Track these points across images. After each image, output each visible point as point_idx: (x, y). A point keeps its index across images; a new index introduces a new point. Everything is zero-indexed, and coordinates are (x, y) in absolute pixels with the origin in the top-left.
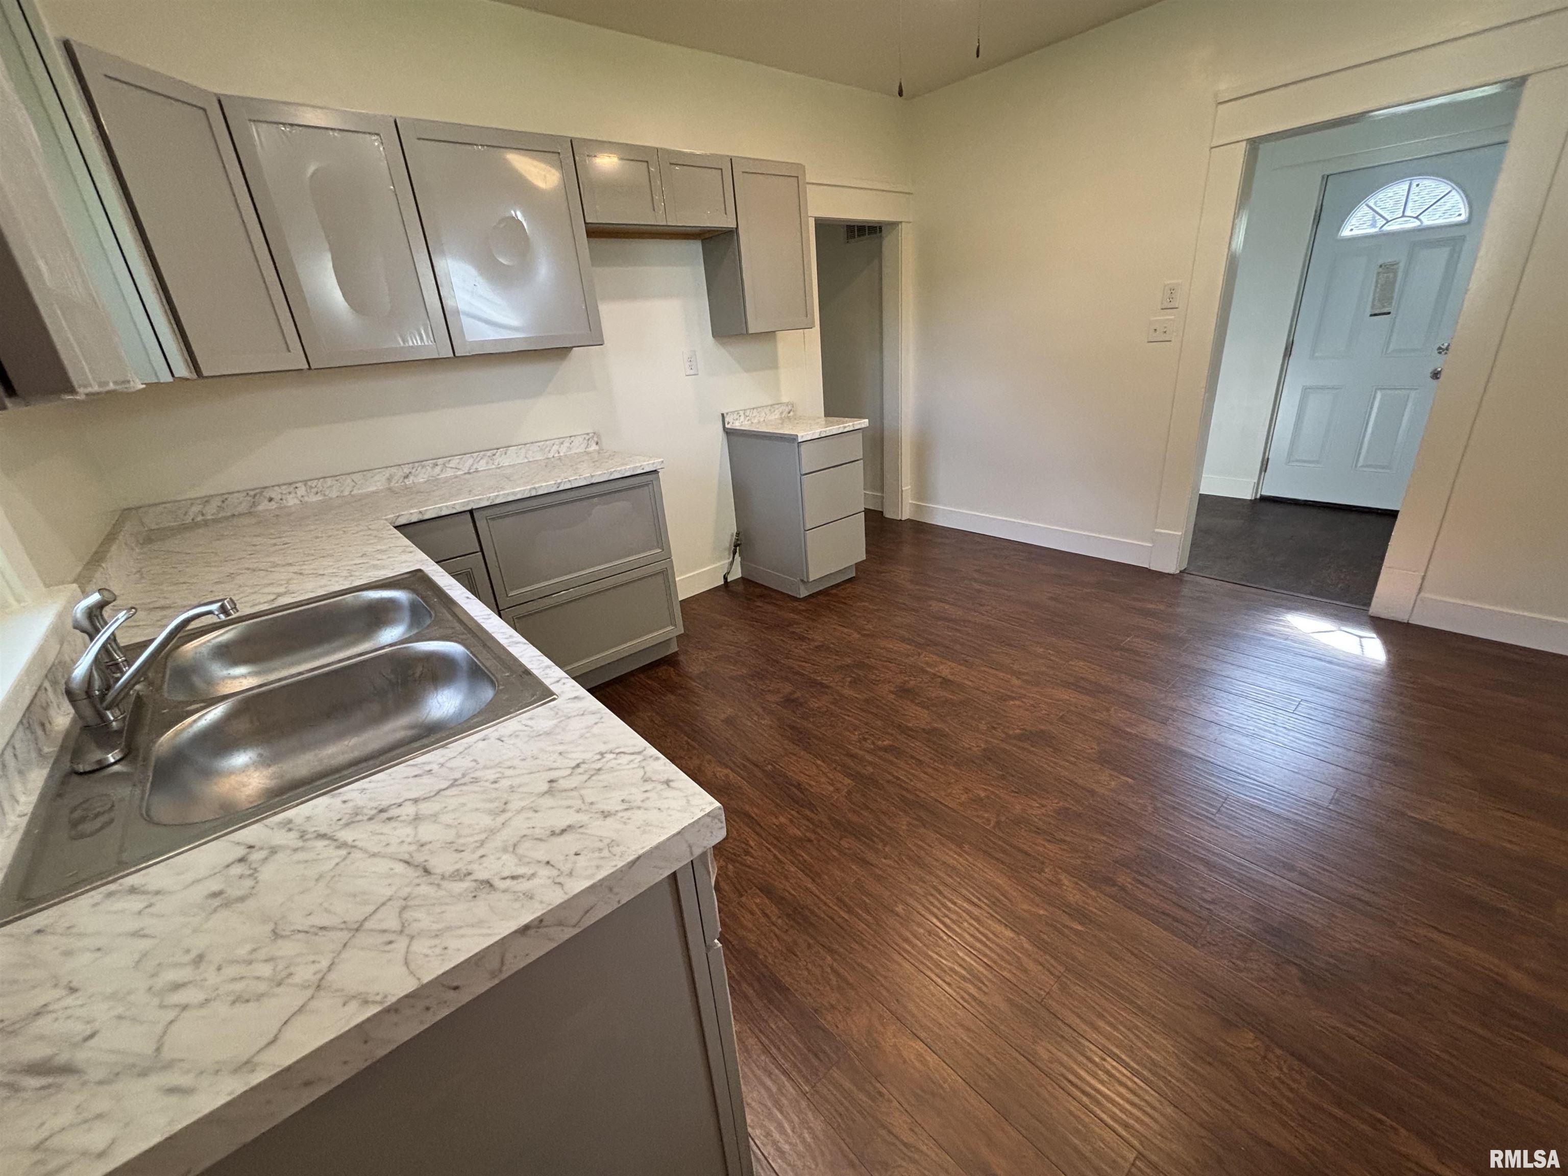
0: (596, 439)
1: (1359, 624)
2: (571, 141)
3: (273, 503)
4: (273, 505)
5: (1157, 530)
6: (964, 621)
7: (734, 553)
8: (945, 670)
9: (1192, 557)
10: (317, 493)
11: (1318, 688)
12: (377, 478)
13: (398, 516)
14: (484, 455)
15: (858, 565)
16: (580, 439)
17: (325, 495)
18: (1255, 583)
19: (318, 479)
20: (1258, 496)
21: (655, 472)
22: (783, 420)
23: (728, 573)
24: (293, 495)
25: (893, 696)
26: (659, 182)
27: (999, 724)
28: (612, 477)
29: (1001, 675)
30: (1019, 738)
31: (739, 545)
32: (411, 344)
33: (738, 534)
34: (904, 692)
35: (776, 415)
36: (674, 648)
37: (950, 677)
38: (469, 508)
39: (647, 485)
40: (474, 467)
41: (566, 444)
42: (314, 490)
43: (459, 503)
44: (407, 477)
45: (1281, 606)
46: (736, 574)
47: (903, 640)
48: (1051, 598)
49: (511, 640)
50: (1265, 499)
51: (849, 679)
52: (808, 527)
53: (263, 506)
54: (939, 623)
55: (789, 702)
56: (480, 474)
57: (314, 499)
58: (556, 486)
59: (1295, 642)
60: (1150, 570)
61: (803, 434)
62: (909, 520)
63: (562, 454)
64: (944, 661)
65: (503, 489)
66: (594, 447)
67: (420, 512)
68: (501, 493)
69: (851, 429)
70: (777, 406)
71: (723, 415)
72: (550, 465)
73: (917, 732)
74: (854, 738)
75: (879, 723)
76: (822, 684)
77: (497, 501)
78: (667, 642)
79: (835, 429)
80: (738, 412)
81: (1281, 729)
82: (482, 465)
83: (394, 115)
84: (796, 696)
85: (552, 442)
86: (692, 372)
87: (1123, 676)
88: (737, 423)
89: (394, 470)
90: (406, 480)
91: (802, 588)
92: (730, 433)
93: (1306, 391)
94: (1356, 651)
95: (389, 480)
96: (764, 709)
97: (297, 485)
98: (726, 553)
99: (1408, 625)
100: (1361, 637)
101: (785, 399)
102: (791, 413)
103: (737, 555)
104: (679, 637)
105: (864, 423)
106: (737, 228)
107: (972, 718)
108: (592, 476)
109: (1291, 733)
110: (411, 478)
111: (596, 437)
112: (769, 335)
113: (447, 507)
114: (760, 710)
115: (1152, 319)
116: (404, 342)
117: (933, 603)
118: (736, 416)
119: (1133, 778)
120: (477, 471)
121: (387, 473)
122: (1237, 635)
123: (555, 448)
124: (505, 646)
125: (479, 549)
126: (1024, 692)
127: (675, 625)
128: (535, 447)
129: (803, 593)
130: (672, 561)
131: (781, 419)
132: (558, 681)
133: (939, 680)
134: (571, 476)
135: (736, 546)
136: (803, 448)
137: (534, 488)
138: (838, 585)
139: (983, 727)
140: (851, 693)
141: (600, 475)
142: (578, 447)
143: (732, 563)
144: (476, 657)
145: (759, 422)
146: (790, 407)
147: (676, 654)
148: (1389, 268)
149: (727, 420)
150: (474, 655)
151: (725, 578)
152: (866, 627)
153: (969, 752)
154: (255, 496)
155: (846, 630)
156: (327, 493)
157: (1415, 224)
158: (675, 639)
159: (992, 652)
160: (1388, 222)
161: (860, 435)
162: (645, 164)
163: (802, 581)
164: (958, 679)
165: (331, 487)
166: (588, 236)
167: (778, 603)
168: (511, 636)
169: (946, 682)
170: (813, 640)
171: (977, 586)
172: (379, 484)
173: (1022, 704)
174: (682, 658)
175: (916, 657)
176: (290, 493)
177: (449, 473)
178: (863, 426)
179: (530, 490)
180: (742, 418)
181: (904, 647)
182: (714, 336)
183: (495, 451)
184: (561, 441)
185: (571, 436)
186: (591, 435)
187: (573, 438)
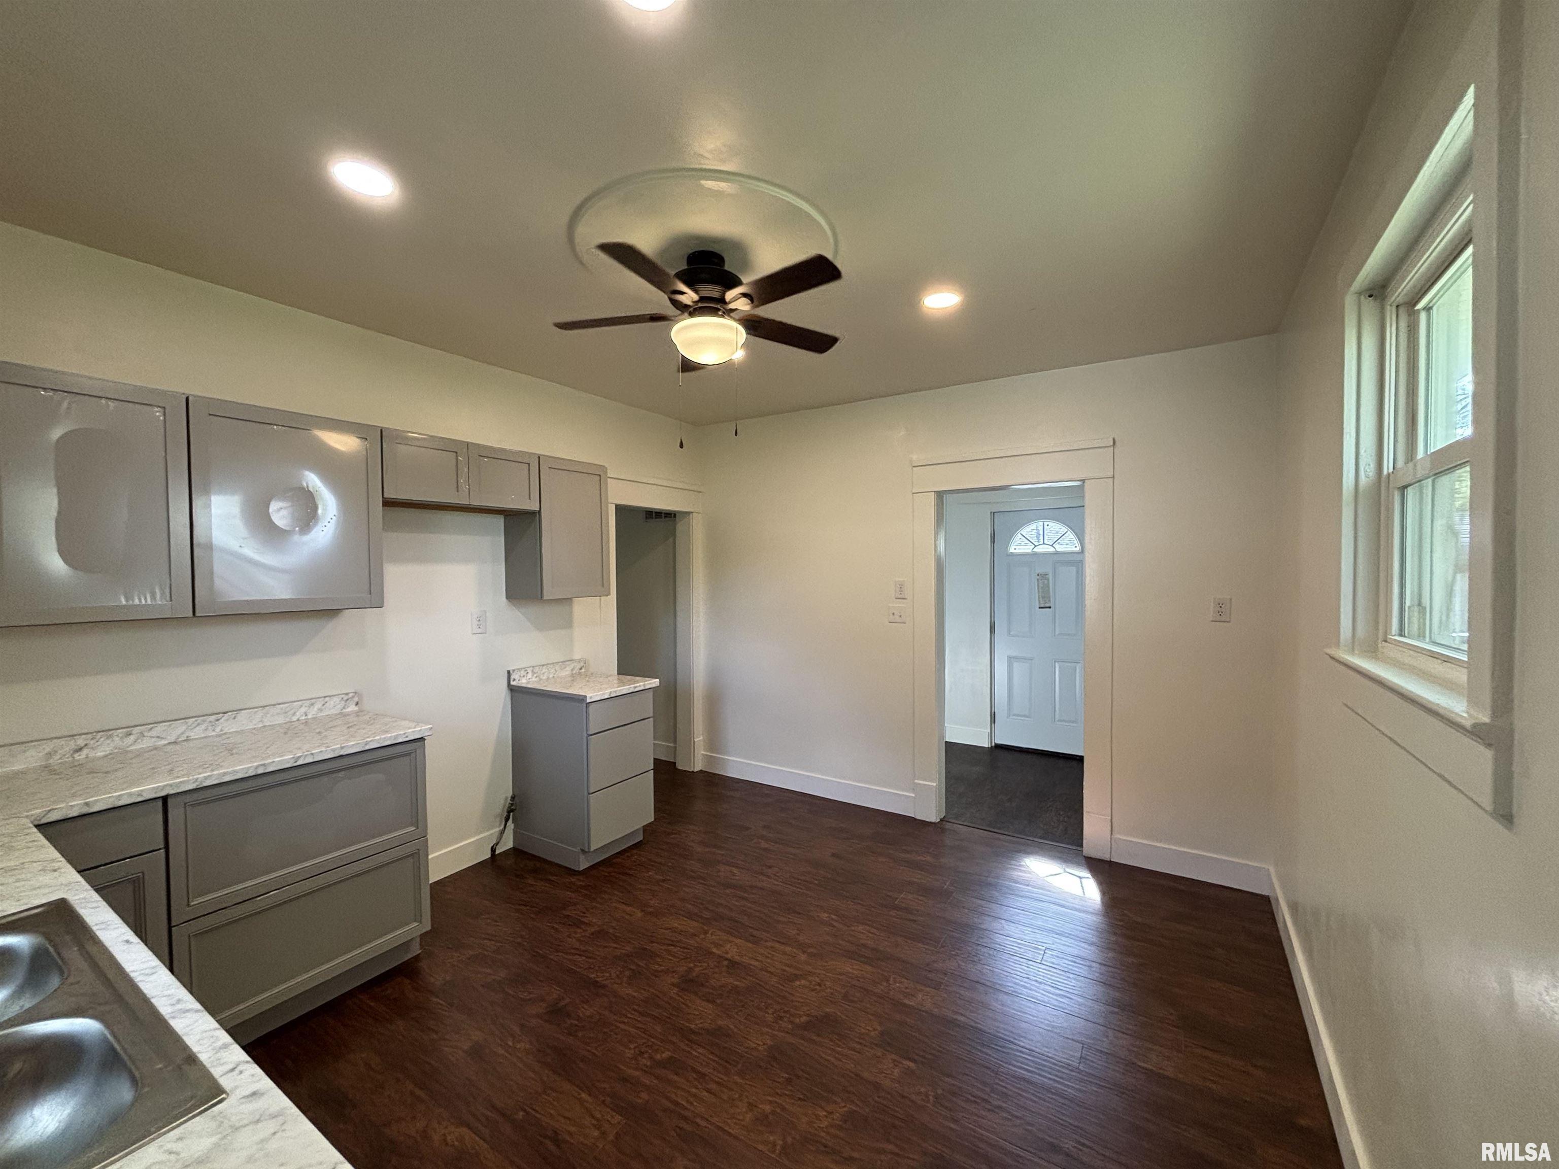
0: (356, 699)
1: (1078, 864)
2: (381, 431)
5: (916, 781)
6: (752, 887)
7: (507, 820)
8: (733, 949)
9: (949, 805)
11: (1057, 934)
12: (30, 753)
13: (48, 810)
14: (204, 721)
15: (646, 829)
16: (336, 699)
18: (999, 829)
20: (993, 744)
21: (422, 739)
22: (574, 677)
23: (497, 844)
25: (676, 990)
26: (466, 470)
27: (785, 1012)
28: (367, 748)
29: (788, 949)
30: (806, 1027)
31: (512, 811)
32: (137, 602)
33: (513, 798)
34: (689, 984)
35: (567, 672)
36: (416, 950)
37: (737, 958)
38: (163, 794)
39: (409, 754)
41: (318, 705)
43: (149, 788)
44: (79, 751)
45: (1019, 851)
46: (508, 844)
47: (690, 916)
48: (833, 855)
49: (179, 1006)
50: (998, 747)
51: (627, 973)
52: (591, 791)
54: (728, 891)
55: (556, 1013)
56: (191, 744)
58: (293, 761)
59: (1034, 887)
60: (915, 819)
61: (592, 694)
62: (701, 771)
63: (310, 716)
64: (731, 939)
65: (219, 766)
66: (352, 708)
68: (215, 772)
69: (642, 688)
70: (568, 663)
71: (509, 672)
72: (290, 730)
73: (700, 1034)
74: (629, 1053)
75: (659, 1029)
76: (595, 984)
78: (406, 945)
79: (626, 689)
80: (525, 669)
81: (1034, 983)
82: (197, 733)
83: (187, 392)
84: (562, 1003)
85: (300, 703)
86: (479, 631)
87: (900, 939)
88: (522, 681)
89: (60, 742)
90: (76, 756)
91: (582, 857)
92: (514, 690)
93: (1011, 659)
94: (1079, 892)
95: (50, 755)
96: (522, 1026)
98: (498, 819)
99: (1110, 863)
100: (1081, 878)
101: (577, 657)
102: (583, 671)
103: (510, 822)
104: (423, 936)
105: (655, 682)
106: (540, 511)
107: (759, 1008)
109: (1042, 986)
110: (86, 752)
111: (357, 698)
112: (567, 601)
113: (129, 795)
114: (516, 1029)
115: (891, 605)
116: (127, 600)
117: (722, 868)
118: (523, 673)
119: (914, 1061)
120: (188, 740)
121: (49, 746)
122: (990, 884)
123: (303, 710)
124: (167, 1017)
125: (162, 846)
126: (810, 968)
127: (421, 922)
128: (273, 710)
129: (583, 865)
130: (427, 840)
131: (572, 675)
132: (233, 1070)
133: (725, 963)
134: (314, 748)
135: (509, 812)
136: (592, 708)
138: (624, 851)
139: (769, 1018)
140: (630, 991)
141: (353, 745)
142: (334, 707)
143: (502, 832)
144: (118, 1041)
145: (548, 678)
146: (582, 664)
147: (417, 958)
148: (1043, 576)
149: (512, 677)
150: (115, 1037)
151: (493, 850)
152: (652, 902)
153: (755, 1054)
155: (629, 909)
157: (1051, 550)
158: (418, 940)
159: (779, 922)
160: (1036, 546)
161: (651, 694)
162: (455, 454)
163: (582, 850)
164: (746, 960)
166: (384, 505)
167: (553, 878)
168: (179, 1001)
169: (733, 965)
170: (589, 924)
171: (764, 844)
172: (30, 762)
173: (808, 984)
174: (423, 964)
175: (702, 936)
177: (146, 743)
178: (654, 685)
179: (257, 767)
180: (530, 676)
181: (692, 926)
182: (507, 598)
183: (222, 715)
184: (312, 701)
185: (325, 697)
186: (351, 695)
187: (327, 699)
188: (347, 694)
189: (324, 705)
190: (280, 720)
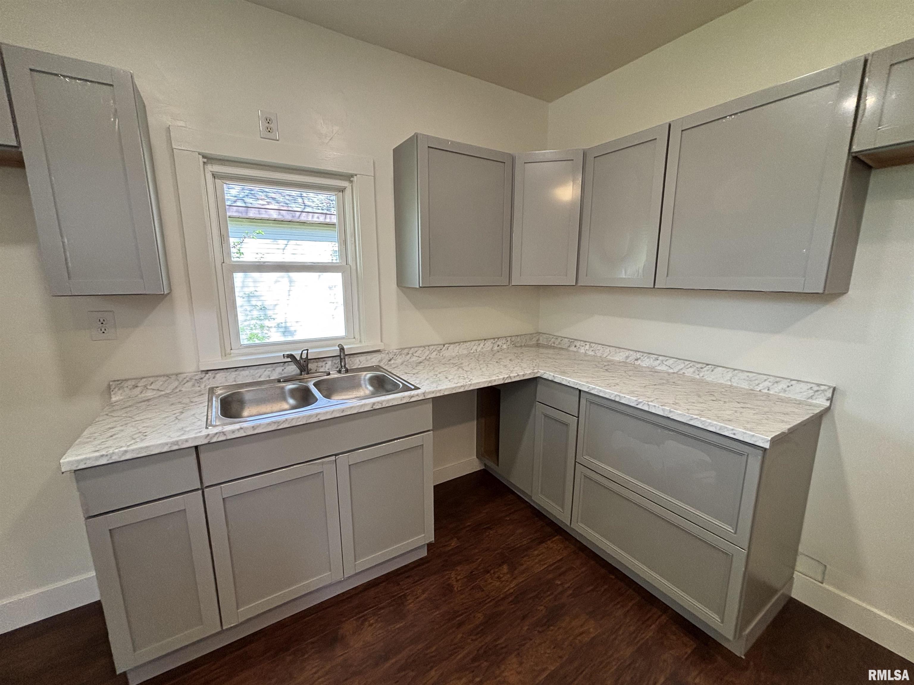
3: (576, 348)
4: (575, 349)
10: (593, 350)
12: (621, 354)
13: (545, 373)
16: (805, 387)
17: (595, 353)
19: (596, 344)
24: (583, 348)
40: (683, 371)
41: (783, 385)
42: (592, 349)
43: (573, 381)
44: (637, 360)
53: (572, 348)
57: (591, 353)
63: (771, 392)
67: (554, 376)
77: (592, 392)
85: (765, 377)
89: (631, 353)
90: (636, 362)
95: (627, 357)
97: (587, 343)
108: (670, 412)
110: (639, 362)
113: (566, 380)
121: (627, 353)
123: (767, 384)
128: (741, 375)
137: (619, 396)
154: (571, 342)
156: (596, 352)
165: (599, 350)
172: (621, 358)
176: (583, 346)
183: (705, 365)
184: (778, 379)
185: (792, 380)
186: (823, 388)
187: (793, 382)
188: (819, 385)
189: (788, 386)
190: (745, 385)
